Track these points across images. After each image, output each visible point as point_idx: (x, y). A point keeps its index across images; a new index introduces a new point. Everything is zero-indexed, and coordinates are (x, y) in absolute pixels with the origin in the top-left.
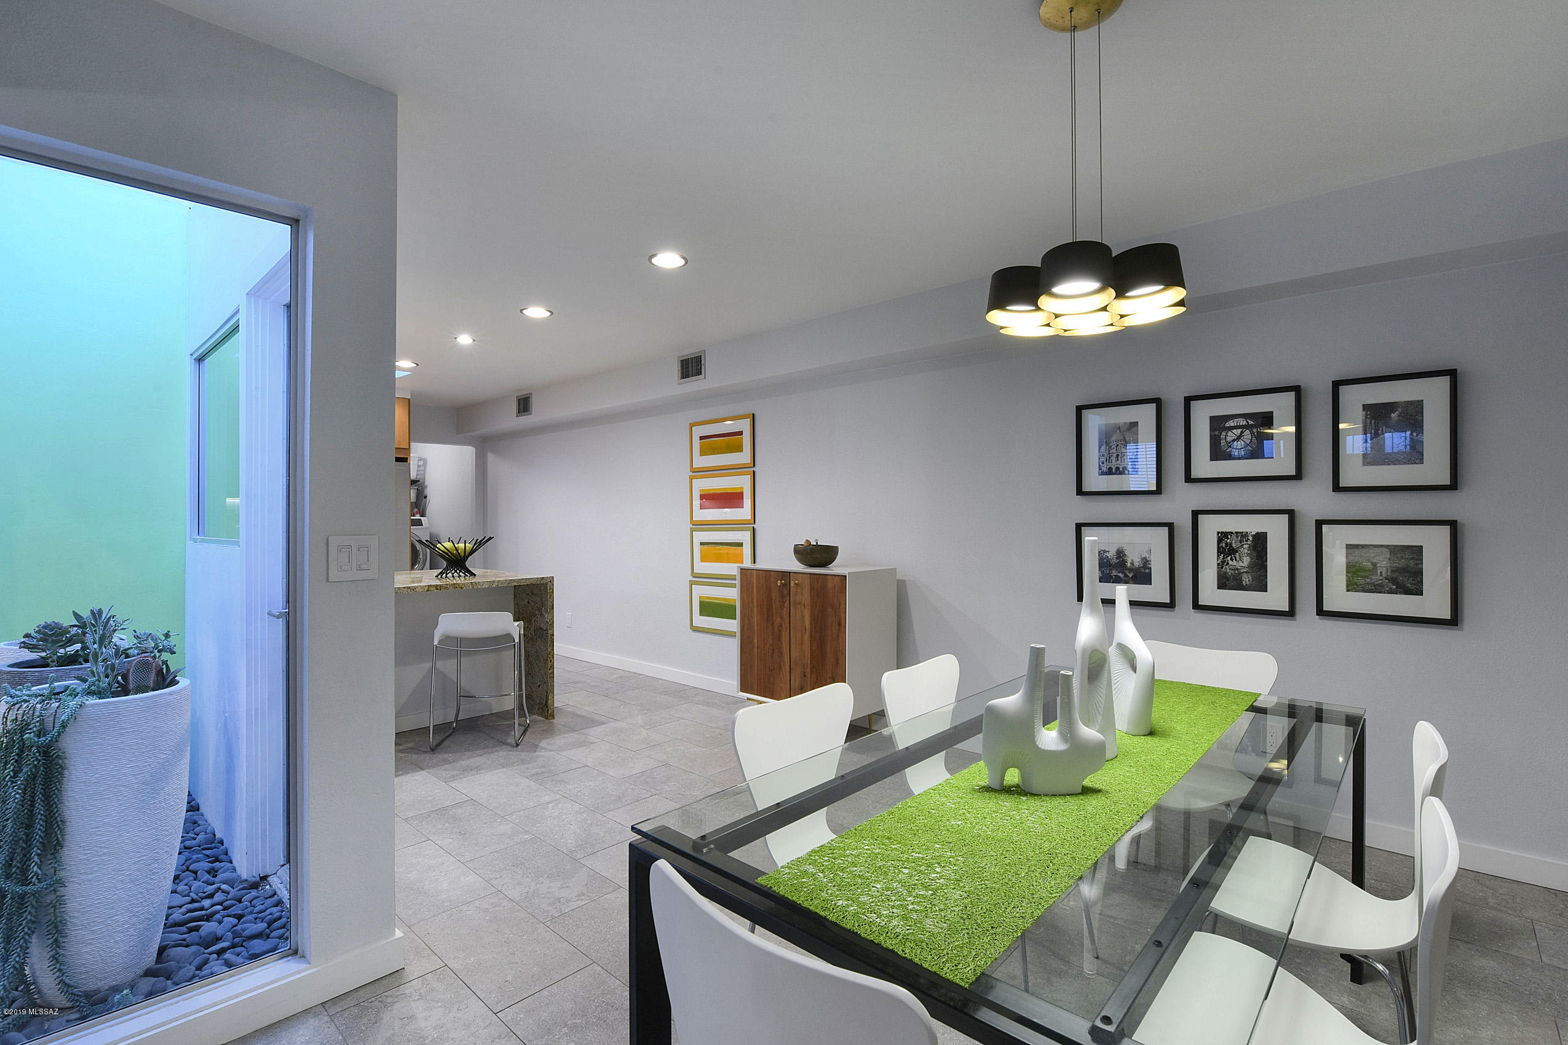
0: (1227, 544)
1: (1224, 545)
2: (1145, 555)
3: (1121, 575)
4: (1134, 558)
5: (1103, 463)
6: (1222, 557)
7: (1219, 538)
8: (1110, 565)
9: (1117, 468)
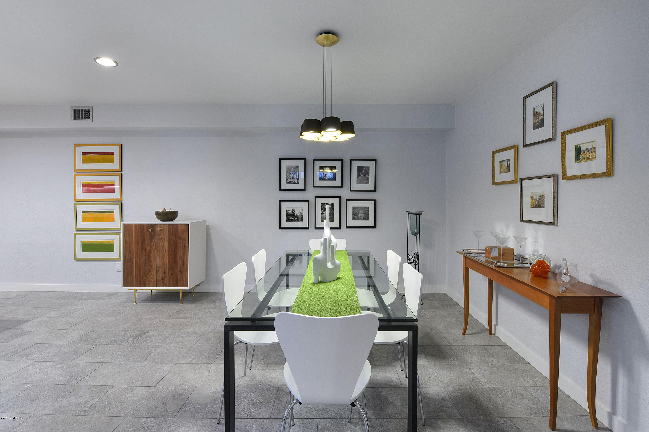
0: (324, 207)
1: (323, 207)
2: (301, 211)
3: (293, 219)
4: (297, 213)
5: (288, 179)
6: (322, 211)
7: (322, 205)
8: (290, 215)
9: (292, 181)
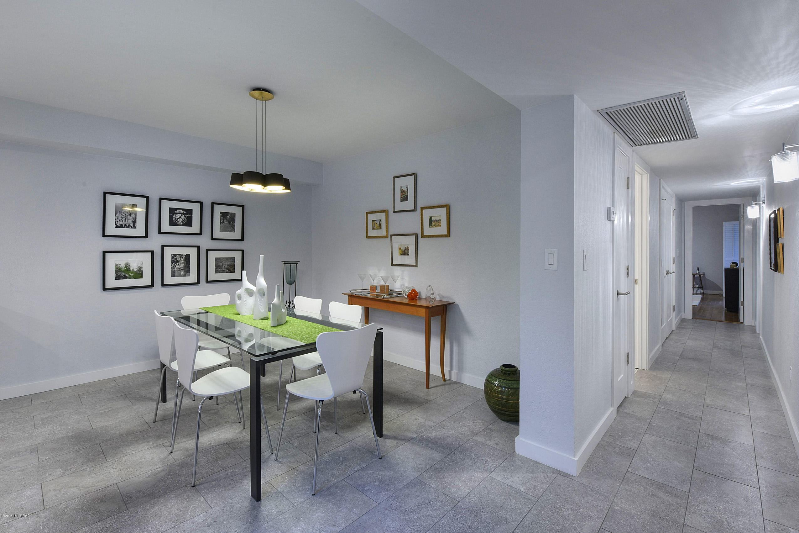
1: (174, 259)
2: (141, 265)
3: (127, 275)
4: (134, 267)
5: (117, 222)
6: (173, 264)
7: (172, 257)
8: (122, 271)
9: (125, 225)
